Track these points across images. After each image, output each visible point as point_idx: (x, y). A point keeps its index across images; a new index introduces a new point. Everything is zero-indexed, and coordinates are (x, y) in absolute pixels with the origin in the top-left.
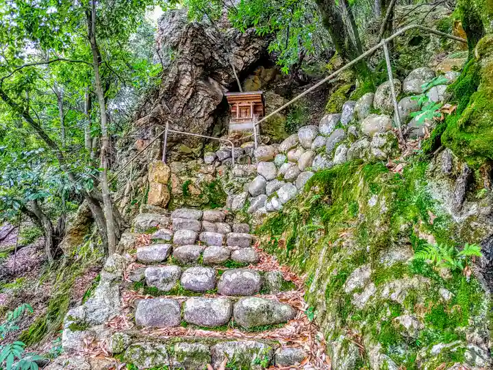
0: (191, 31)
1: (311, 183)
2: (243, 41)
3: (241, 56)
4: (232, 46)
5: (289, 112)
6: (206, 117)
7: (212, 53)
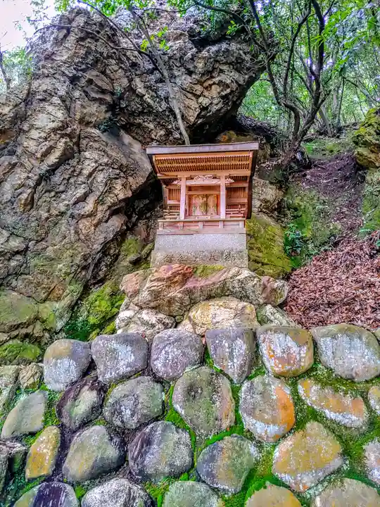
2: (200, 65)
3: (195, 95)
4: (176, 73)
5: (285, 215)
6: (99, 215)
7: (131, 80)
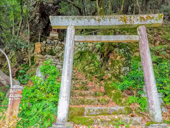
0: (40, 3)
1: (78, 53)
2: (54, 9)
4: (51, 10)
6: (42, 30)
